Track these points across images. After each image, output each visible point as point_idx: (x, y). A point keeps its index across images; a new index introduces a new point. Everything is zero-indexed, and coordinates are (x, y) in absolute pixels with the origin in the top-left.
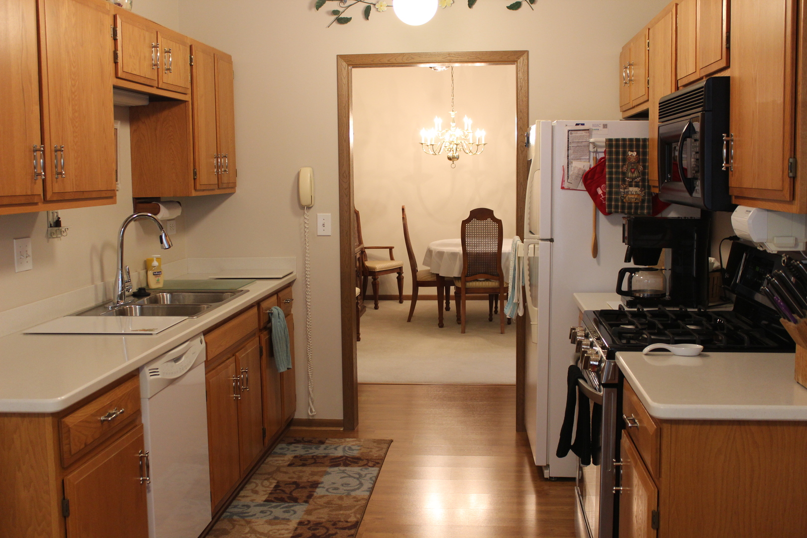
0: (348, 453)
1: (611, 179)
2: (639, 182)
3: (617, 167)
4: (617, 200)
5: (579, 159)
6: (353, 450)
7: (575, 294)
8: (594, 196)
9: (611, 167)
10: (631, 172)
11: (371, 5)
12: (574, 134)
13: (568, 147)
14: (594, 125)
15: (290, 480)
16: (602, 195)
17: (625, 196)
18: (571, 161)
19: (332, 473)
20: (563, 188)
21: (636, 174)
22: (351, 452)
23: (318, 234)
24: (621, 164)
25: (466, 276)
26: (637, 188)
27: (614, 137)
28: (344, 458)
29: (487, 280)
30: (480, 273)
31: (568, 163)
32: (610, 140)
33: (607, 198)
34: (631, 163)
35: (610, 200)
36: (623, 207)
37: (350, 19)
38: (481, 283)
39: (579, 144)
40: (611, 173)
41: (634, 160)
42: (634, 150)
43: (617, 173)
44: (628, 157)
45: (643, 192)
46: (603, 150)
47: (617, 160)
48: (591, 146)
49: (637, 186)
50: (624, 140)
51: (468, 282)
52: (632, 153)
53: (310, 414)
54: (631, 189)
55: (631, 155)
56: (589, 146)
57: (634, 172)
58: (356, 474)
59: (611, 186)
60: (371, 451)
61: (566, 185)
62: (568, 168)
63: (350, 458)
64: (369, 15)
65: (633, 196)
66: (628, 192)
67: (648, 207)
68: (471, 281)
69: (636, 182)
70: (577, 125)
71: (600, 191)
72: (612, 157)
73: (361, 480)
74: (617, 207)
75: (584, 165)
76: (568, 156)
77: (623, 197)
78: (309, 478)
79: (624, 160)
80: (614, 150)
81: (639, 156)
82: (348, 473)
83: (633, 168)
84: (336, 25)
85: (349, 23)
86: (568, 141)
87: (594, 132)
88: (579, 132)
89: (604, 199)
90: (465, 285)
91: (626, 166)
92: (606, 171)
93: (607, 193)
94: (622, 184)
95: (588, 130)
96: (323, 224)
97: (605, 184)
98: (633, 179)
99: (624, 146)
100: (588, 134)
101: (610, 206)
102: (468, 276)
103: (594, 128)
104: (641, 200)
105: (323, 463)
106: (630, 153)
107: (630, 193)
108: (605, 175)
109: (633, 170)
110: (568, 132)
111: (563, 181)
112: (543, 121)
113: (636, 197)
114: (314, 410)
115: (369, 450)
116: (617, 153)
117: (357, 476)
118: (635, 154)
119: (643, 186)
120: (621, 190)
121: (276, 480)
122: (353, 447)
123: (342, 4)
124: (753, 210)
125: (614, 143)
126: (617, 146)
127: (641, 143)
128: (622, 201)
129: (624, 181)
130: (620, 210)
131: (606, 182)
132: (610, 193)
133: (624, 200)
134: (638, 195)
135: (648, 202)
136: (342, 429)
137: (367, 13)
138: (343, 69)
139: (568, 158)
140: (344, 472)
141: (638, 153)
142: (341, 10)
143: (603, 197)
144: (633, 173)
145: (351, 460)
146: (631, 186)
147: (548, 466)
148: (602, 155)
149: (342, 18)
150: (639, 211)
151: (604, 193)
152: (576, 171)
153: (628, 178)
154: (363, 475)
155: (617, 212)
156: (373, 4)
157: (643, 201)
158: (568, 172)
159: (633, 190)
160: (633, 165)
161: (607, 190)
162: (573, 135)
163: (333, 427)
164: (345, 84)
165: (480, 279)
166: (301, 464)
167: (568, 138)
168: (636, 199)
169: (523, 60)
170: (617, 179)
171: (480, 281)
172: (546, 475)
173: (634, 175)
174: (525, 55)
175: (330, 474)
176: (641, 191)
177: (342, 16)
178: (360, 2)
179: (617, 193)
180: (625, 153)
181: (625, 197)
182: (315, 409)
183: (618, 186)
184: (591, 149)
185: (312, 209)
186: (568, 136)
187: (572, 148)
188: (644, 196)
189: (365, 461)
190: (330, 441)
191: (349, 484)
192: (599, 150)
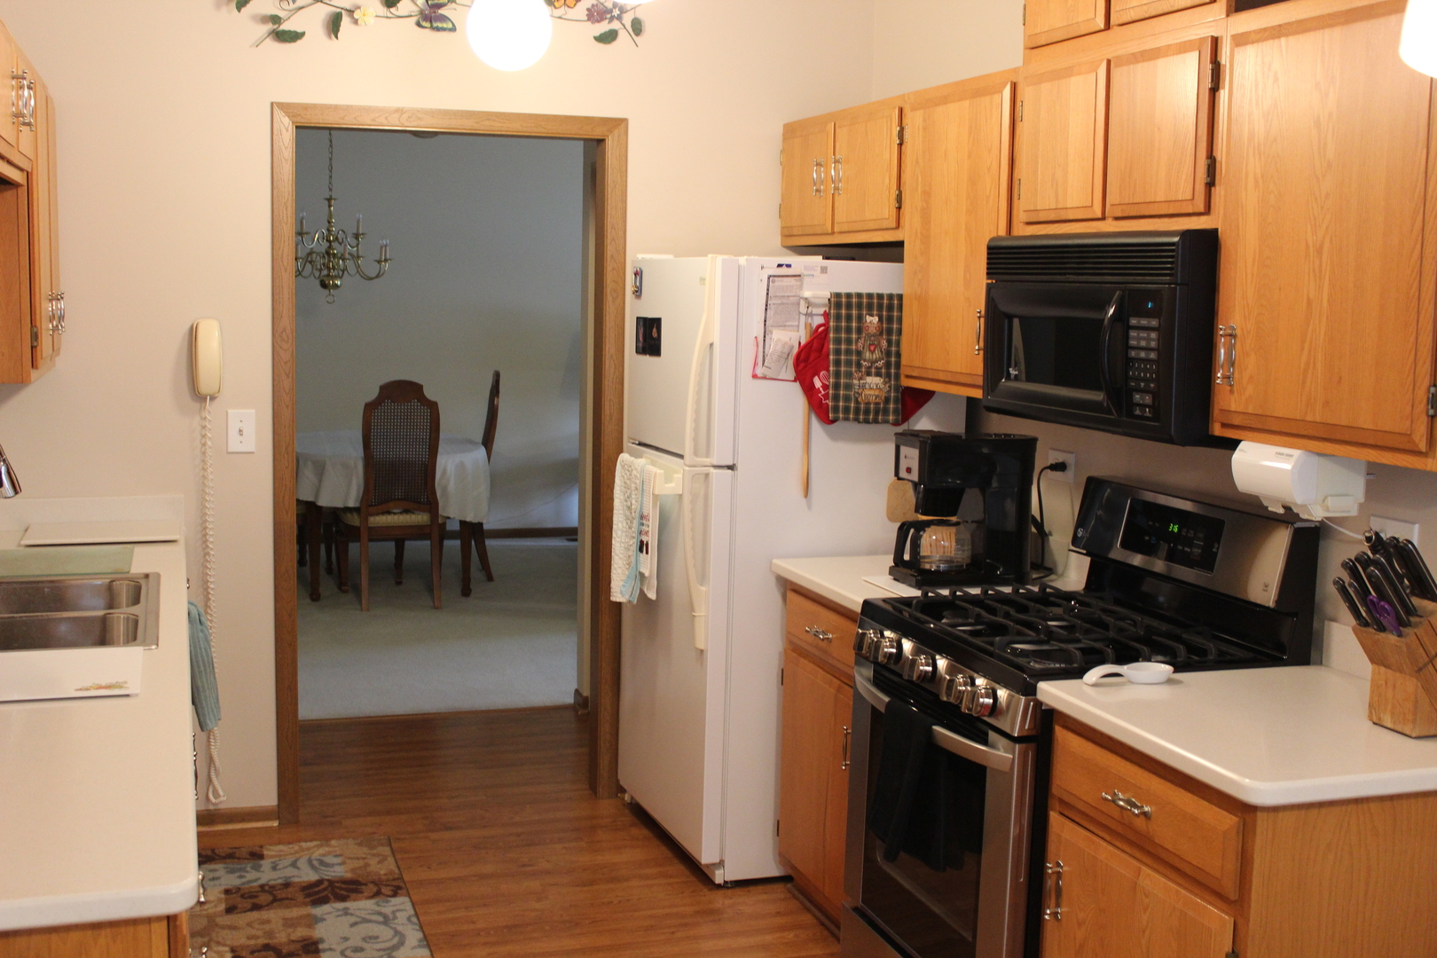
0: (329, 873)
1: (837, 363)
2: (881, 368)
3: (849, 341)
4: (847, 399)
5: (783, 326)
6: (327, 865)
7: (775, 561)
8: (809, 390)
9: (838, 341)
10: (870, 350)
11: (343, 12)
12: (779, 281)
13: (766, 305)
14: (806, 268)
15: (252, 942)
16: (821, 389)
17: (860, 391)
18: (770, 328)
19: (325, 917)
20: (755, 376)
21: (877, 354)
22: (331, 869)
23: (230, 450)
24: (854, 336)
25: (370, 506)
26: (878, 378)
27: (843, 290)
28: (326, 884)
29: (406, 511)
30: (395, 499)
31: (765, 333)
32: (838, 295)
33: (830, 396)
34: (869, 336)
35: (836, 398)
36: (857, 411)
37: (303, 34)
38: (396, 517)
39: (785, 301)
40: (838, 352)
41: (874, 331)
42: (875, 313)
43: (848, 352)
44: (865, 325)
45: (887, 385)
46: (822, 311)
47: (849, 330)
48: (803, 303)
49: (878, 374)
50: (859, 295)
51: (372, 515)
52: (872, 318)
53: (213, 800)
54: (869, 379)
55: (870, 322)
56: (799, 304)
57: (874, 350)
58: (373, 914)
59: (837, 375)
60: (367, 865)
61: (759, 372)
62: (764, 340)
63: (337, 882)
64: (338, 30)
65: (872, 392)
66: (864, 385)
67: (896, 411)
68: (378, 514)
69: (877, 368)
70: (780, 266)
71: (818, 383)
72: (839, 324)
73: (394, 926)
74: (847, 410)
75: (792, 336)
76: (765, 321)
77: (858, 393)
78: (289, 934)
79: (859, 331)
80: (843, 312)
81: (882, 323)
82: (358, 913)
83: (872, 345)
84: (271, 44)
85: (299, 42)
86: (768, 294)
87: (806, 280)
88: (785, 279)
89: (826, 396)
90: (367, 521)
91: (863, 339)
92: (828, 348)
93: (831, 386)
94: (856, 372)
95: (799, 276)
96: (240, 431)
97: (828, 371)
98: (873, 362)
99: (859, 306)
100: (799, 283)
101: (836, 409)
102: (372, 505)
103: (806, 273)
104: (883, 398)
105: (291, 899)
106: (869, 319)
107: (867, 386)
108: (828, 355)
109: (872, 348)
110: (769, 278)
111: (755, 364)
112: (725, 257)
113: (877, 393)
114: (221, 793)
115: (361, 863)
116: (849, 318)
117: (380, 919)
118: (876, 319)
119: (888, 375)
120: (856, 382)
121: (225, 945)
122: (328, 859)
123: (285, 5)
124: (1296, 453)
125: (844, 300)
126: (849, 306)
127: (885, 301)
128: (857, 402)
129: (859, 365)
130: (851, 416)
131: (828, 366)
132: (837, 386)
133: (859, 399)
134: (880, 389)
135: (896, 401)
136: (276, 824)
137: (334, 25)
138: (284, 130)
139: (765, 325)
140: (346, 912)
141: (880, 320)
142: (282, 14)
143: (823, 392)
144: (872, 352)
145: (343, 886)
146: (869, 374)
147: (721, 864)
148: (821, 320)
149: (284, 32)
150: (880, 417)
151: (825, 387)
152: (779, 348)
153: (865, 361)
154: (391, 916)
155: (846, 419)
156: (346, 10)
157: (887, 400)
158: (764, 348)
159: (873, 381)
160: (872, 338)
161: (831, 380)
162: (776, 283)
163: (258, 820)
164: (286, 160)
165: (395, 511)
166: (249, 906)
167: (768, 290)
168: (877, 397)
169: (619, 136)
170: (849, 363)
171: (395, 514)
172: (719, 879)
173: (874, 357)
174: (623, 125)
175: (323, 920)
176: (885, 383)
177: (285, 27)
178: (319, 4)
179: (848, 387)
180: (860, 318)
181: (860, 394)
182: (223, 790)
183: (849, 375)
184: (803, 309)
185: (217, 400)
186: (768, 286)
187: (772, 307)
188: (889, 391)
189: (371, 886)
190: (270, 850)
191: (377, 937)
192: (815, 311)
